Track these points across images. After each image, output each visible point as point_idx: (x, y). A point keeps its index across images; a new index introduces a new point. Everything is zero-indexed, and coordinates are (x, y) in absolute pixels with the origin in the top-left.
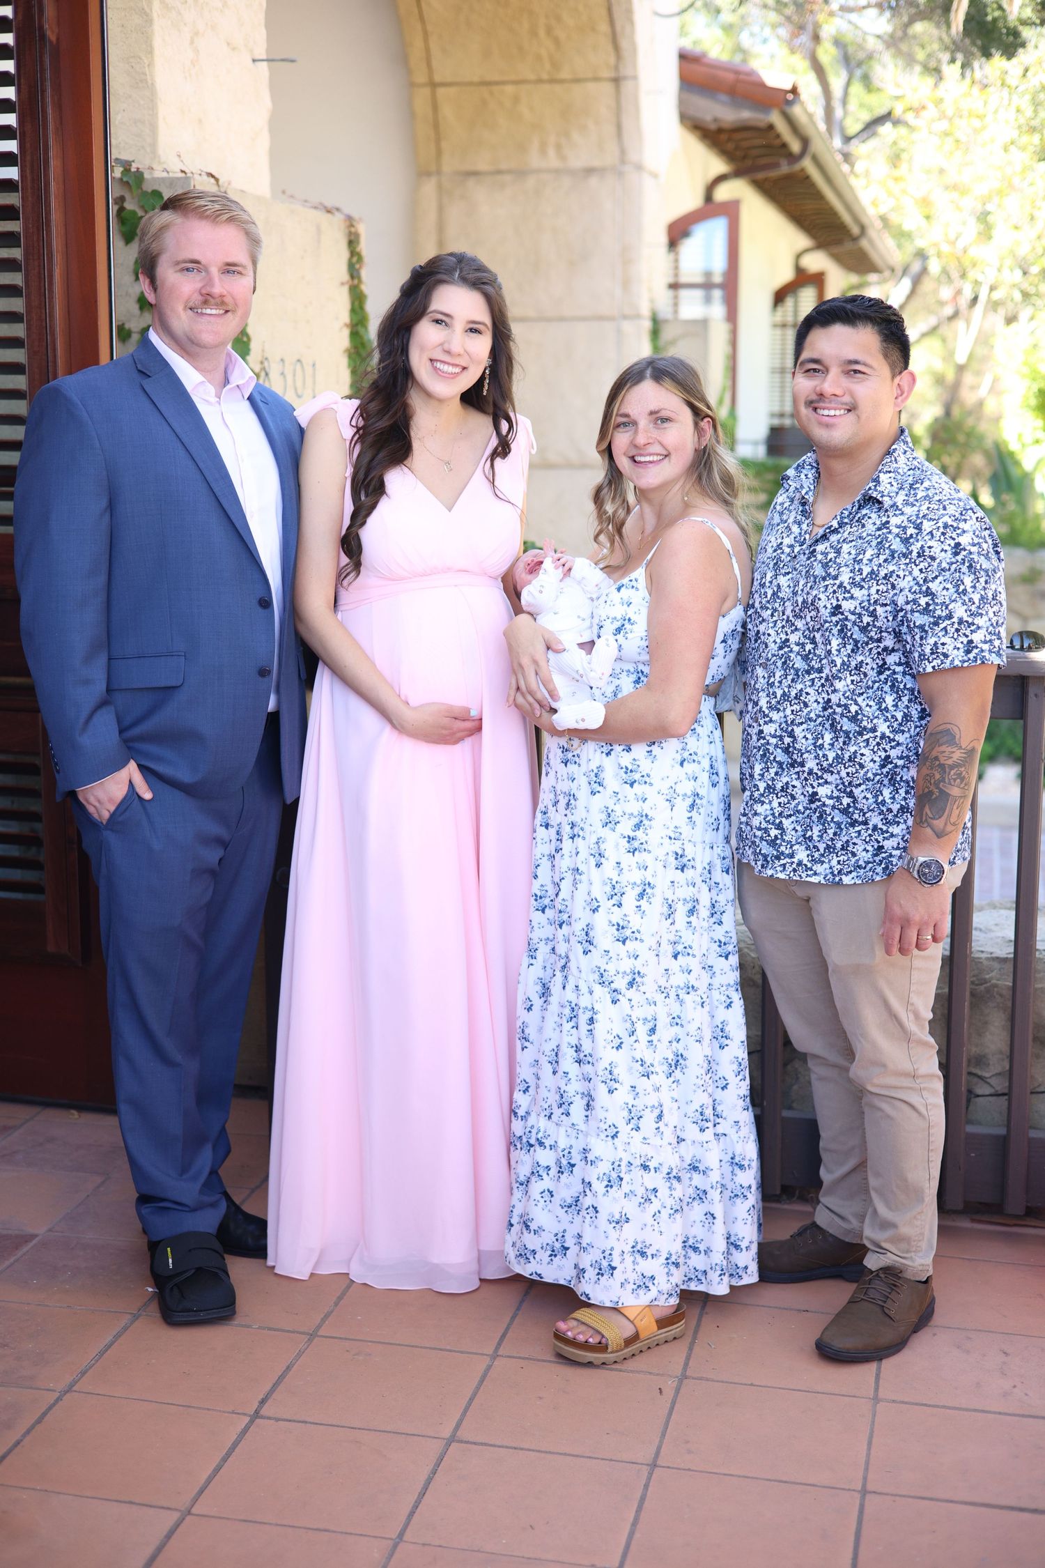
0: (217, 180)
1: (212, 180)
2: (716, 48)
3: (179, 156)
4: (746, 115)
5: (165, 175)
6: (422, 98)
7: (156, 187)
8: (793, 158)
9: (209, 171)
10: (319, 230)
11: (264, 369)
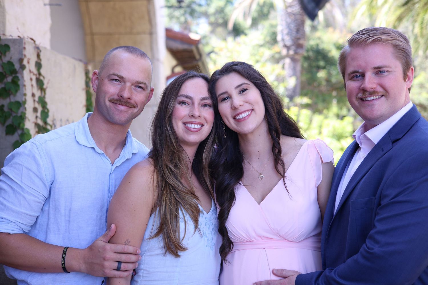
0: (35, 41)
1: (32, 42)
2: (176, 28)
3: (18, 29)
4: (185, 47)
5: (11, 38)
6: (88, 38)
7: (6, 43)
8: (197, 60)
9: (31, 37)
10: (75, 68)
11: (53, 124)
